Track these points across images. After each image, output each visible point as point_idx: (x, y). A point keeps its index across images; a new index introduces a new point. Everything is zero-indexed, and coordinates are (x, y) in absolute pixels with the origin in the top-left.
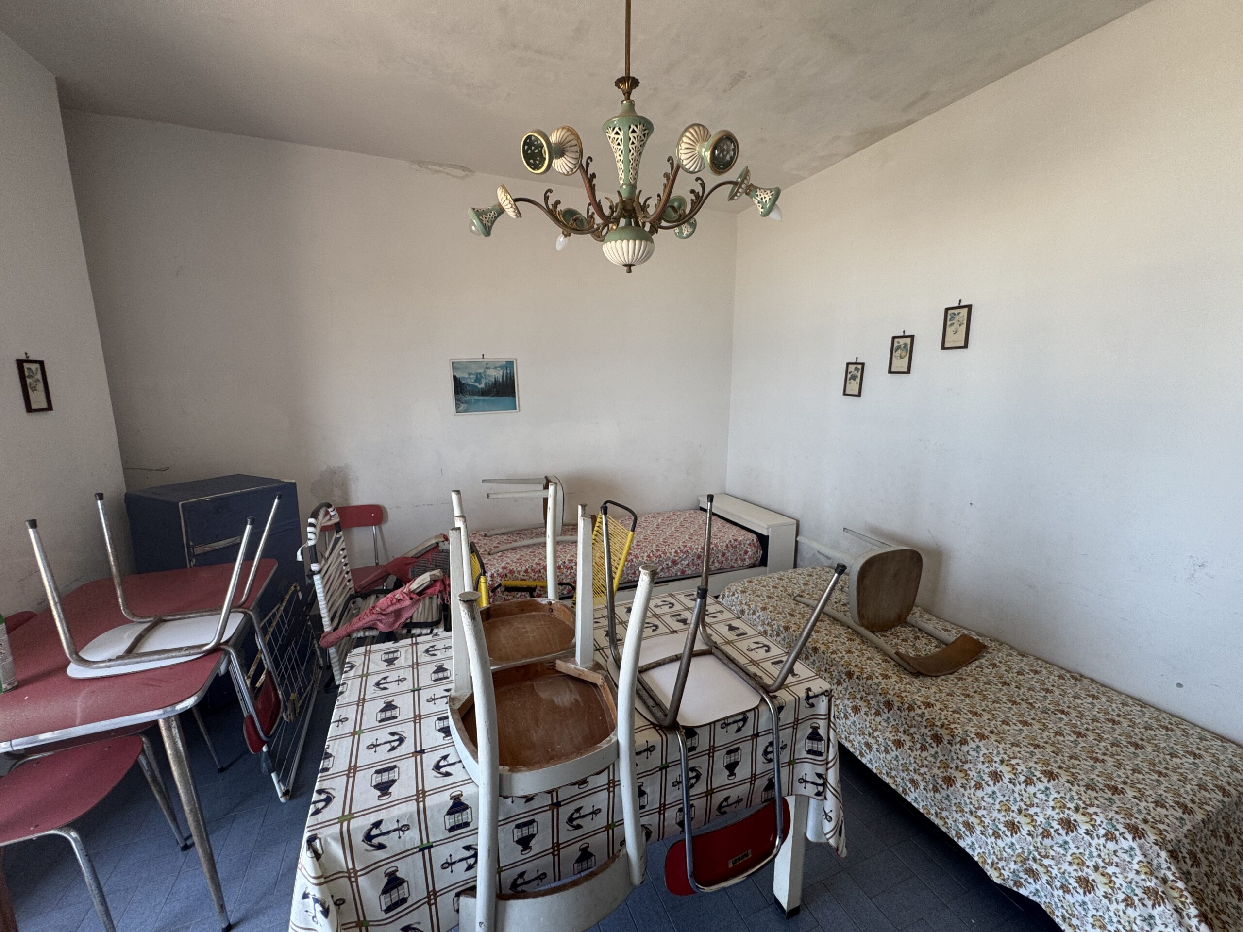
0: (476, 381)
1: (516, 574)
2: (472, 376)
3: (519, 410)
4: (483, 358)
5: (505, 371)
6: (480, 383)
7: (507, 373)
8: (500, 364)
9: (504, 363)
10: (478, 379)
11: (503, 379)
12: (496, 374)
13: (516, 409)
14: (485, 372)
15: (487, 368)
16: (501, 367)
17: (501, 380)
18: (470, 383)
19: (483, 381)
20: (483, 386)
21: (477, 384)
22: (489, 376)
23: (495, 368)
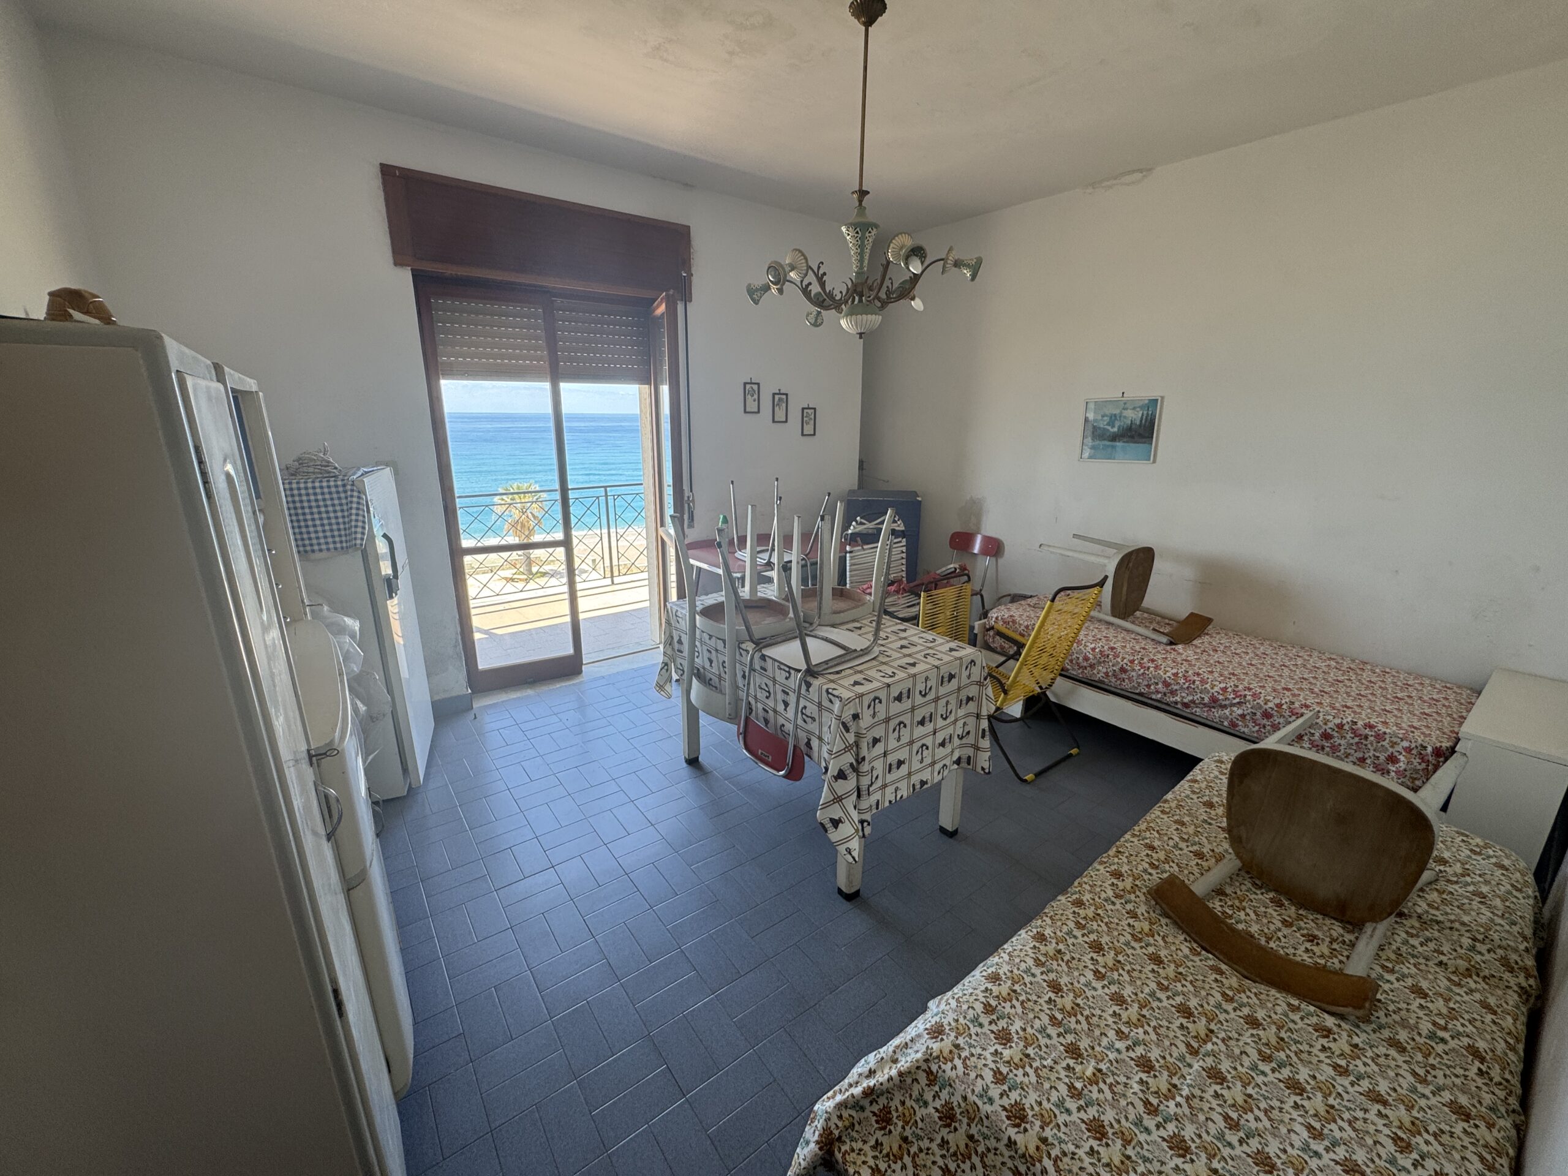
0: (1108, 424)
1: (1017, 626)
2: (1105, 418)
3: (1154, 462)
4: (1123, 396)
5: (1145, 412)
6: (1113, 427)
7: (1148, 414)
8: (1141, 403)
9: (1147, 402)
10: (1111, 423)
11: (1141, 421)
12: (1133, 416)
13: (1149, 460)
14: (1121, 413)
15: (1124, 409)
16: (1141, 407)
17: (1138, 423)
18: (1102, 426)
19: (1117, 424)
20: (1115, 429)
21: (1109, 428)
22: (1125, 417)
23: (1134, 408)
